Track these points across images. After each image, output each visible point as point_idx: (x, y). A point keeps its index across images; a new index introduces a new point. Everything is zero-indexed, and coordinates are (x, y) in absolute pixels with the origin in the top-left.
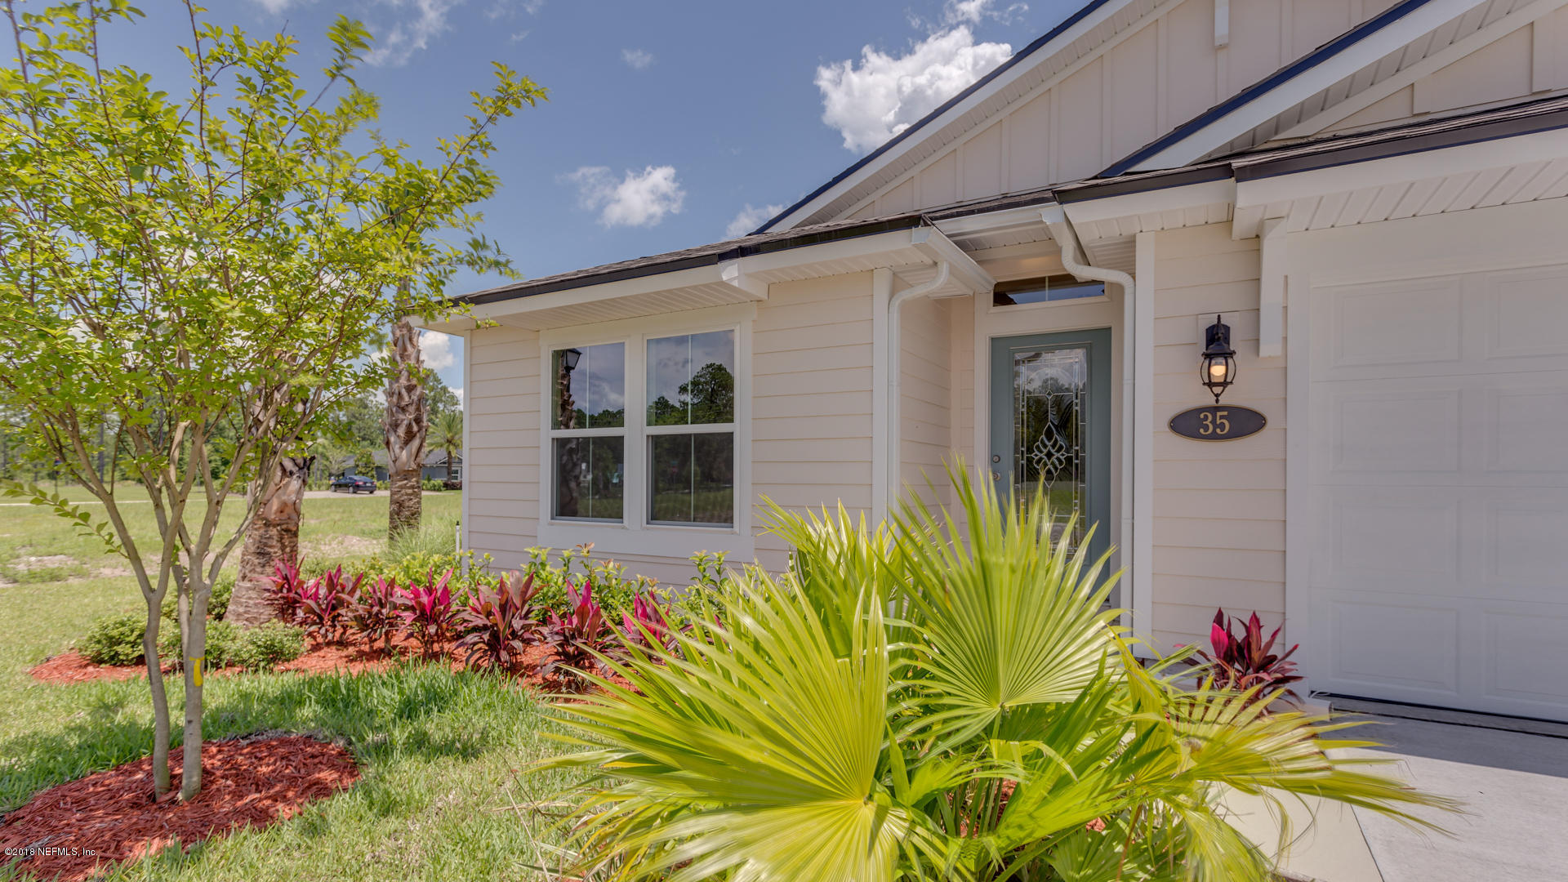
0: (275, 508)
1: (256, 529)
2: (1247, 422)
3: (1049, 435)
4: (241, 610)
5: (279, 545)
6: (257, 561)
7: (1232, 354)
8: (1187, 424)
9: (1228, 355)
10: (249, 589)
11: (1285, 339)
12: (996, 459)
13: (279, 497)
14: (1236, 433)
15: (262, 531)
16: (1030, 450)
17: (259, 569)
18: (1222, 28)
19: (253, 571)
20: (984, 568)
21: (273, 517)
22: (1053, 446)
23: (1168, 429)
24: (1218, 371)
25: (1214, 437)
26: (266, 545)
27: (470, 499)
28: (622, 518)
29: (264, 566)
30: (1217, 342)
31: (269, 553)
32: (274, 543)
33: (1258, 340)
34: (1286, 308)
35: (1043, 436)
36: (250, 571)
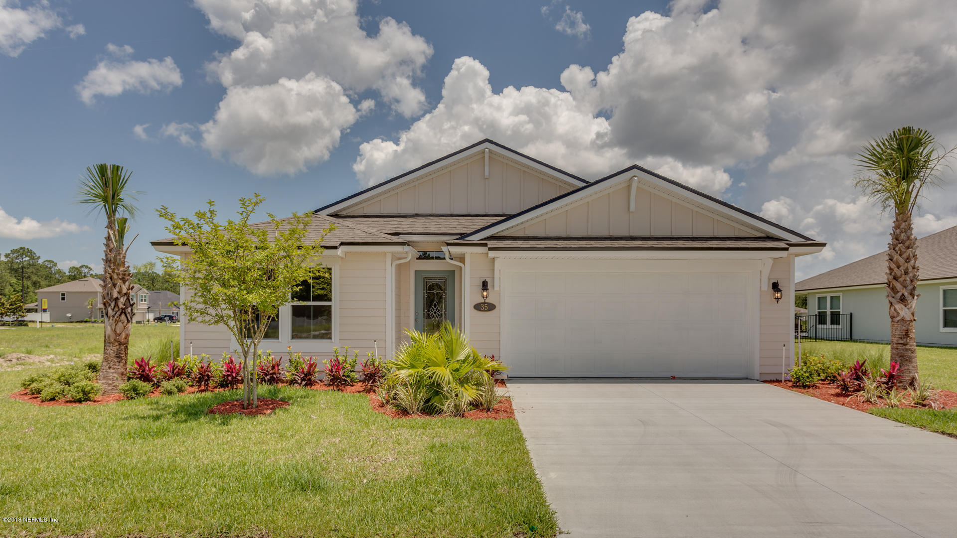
0: (123, 337)
1: (114, 346)
2: (491, 307)
3: (435, 306)
4: (110, 382)
5: (124, 353)
6: (116, 360)
7: (488, 289)
8: (478, 307)
9: (487, 290)
10: (113, 373)
11: (500, 286)
12: (417, 314)
13: (125, 332)
14: (489, 310)
15: (118, 347)
16: (428, 311)
17: (117, 364)
18: (487, 174)
19: (115, 365)
20: (452, 339)
21: (123, 341)
22: (436, 310)
23: (473, 308)
24: (485, 294)
25: (484, 311)
26: (120, 353)
27: (185, 332)
28: (278, 338)
29: (119, 363)
30: (485, 286)
31: (121, 357)
32: (123, 352)
33: (494, 285)
34: (500, 278)
35: (433, 306)
36: (113, 365)
